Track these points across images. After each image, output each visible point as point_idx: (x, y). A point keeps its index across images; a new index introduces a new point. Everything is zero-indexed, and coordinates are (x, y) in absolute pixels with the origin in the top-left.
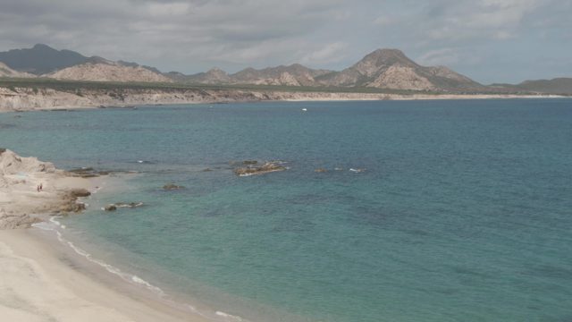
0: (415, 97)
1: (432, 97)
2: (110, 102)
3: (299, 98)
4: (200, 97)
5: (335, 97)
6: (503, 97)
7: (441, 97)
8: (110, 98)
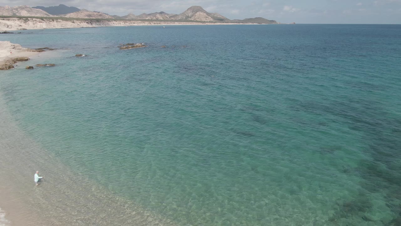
0: (207, 24)
1: (213, 24)
2: (86, 26)
3: (163, 24)
4: (124, 23)
5: (177, 24)
6: (238, 24)
7: (216, 24)
8: (87, 24)
